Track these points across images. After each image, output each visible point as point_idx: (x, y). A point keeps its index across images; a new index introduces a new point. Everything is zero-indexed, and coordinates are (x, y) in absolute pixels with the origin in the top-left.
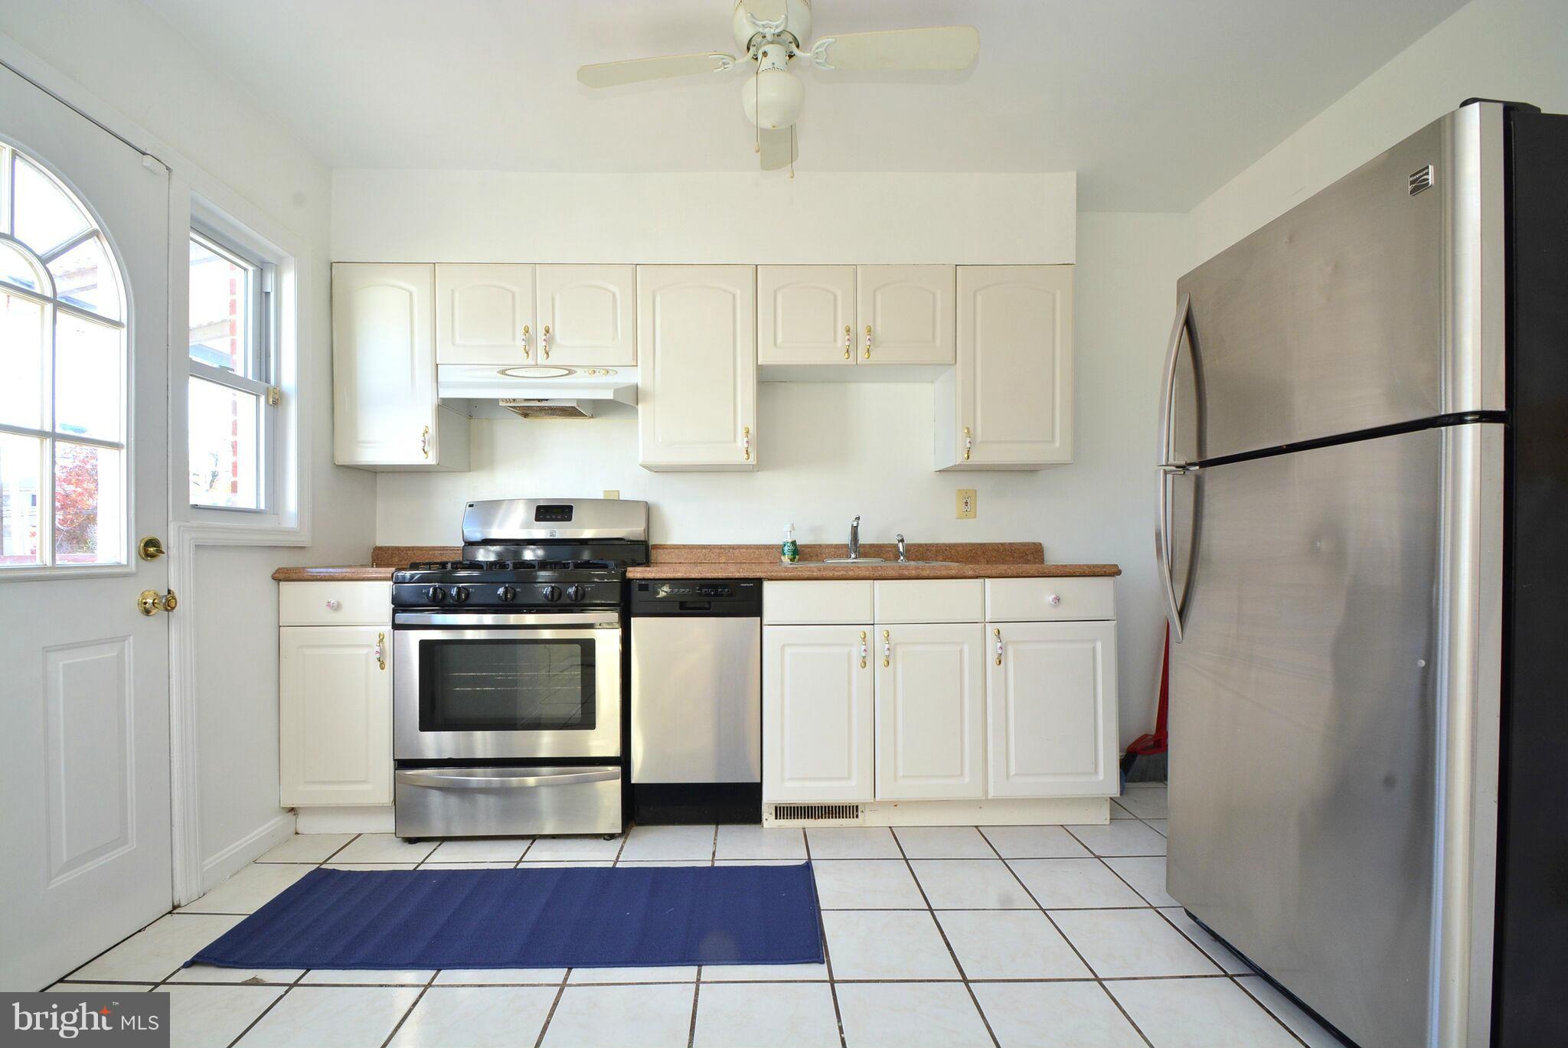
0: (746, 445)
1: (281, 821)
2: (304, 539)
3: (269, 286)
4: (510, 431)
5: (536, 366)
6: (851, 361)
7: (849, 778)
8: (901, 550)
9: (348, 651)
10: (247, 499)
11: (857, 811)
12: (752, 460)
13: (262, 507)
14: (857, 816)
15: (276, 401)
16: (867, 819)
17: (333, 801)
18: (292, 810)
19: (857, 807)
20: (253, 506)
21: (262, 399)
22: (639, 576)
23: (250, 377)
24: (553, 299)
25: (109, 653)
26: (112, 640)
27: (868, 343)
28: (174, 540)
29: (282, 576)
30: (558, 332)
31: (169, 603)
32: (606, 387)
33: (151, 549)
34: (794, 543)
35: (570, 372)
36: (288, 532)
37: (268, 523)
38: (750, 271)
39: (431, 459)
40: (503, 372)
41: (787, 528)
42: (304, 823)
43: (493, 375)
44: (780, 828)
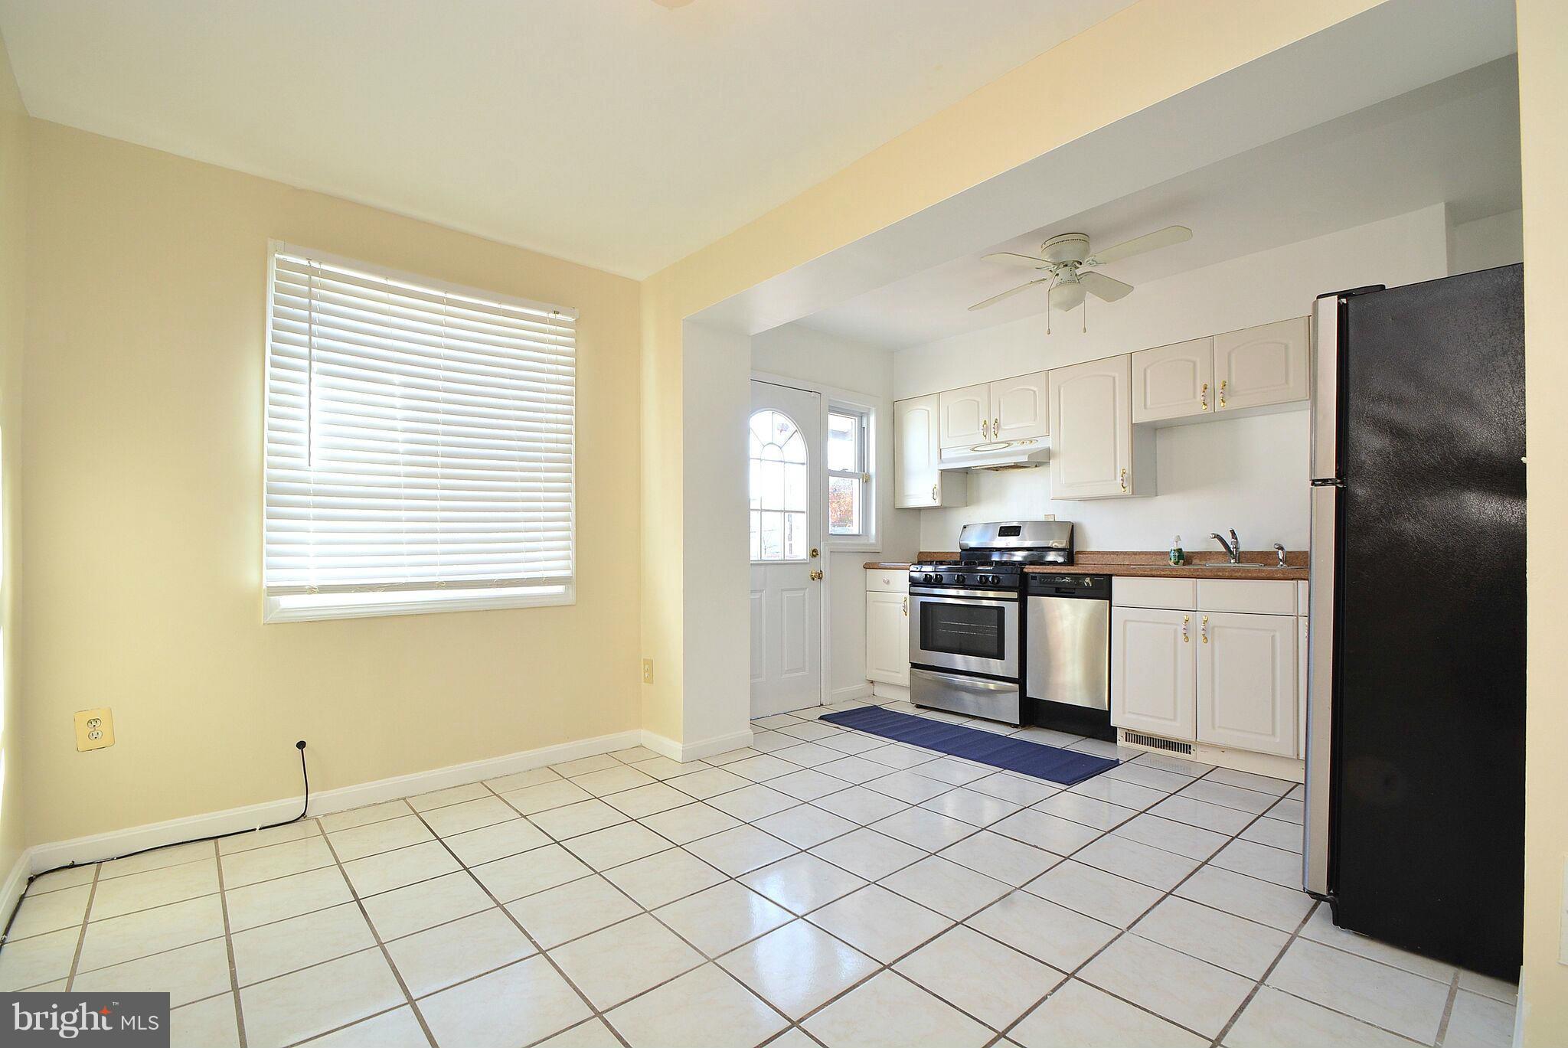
0: (1121, 482)
1: (865, 685)
2: (879, 548)
3: (865, 425)
4: (988, 481)
5: (991, 443)
6: (1210, 410)
7: (1175, 719)
8: (1281, 558)
9: (892, 605)
10: (854, 529)
11: (1190, 749)
12: (1128, 491)
13: (861, 533)
14: (1190, 753)
15: (867, 480)
16: (1199, 756)
17: (891, 681)
18: (872, 682)
19: (1190, 746)
20: (857, 533)
21: (861, 480)
22: (1030, 571)
23: (857, 472)
24: (999, 402)
25: (800, 594)
26: (802, 589)
27: (1221, 395)
28: (823, 550)
29: (867, 566)
30: (1002, 422)
31: (820, 576)
32: (1023, 453)
33: (814, 553)
34: (1180, 551)
35: (1009, 445)
36: (871, 545)
37: (862, 541)
38: (1126, 358)
39: (937, 503)
40: (973, 450)
41: (1173, 539)
42: (877, 690)
43: (968, 453)
44: (1128, 748)
